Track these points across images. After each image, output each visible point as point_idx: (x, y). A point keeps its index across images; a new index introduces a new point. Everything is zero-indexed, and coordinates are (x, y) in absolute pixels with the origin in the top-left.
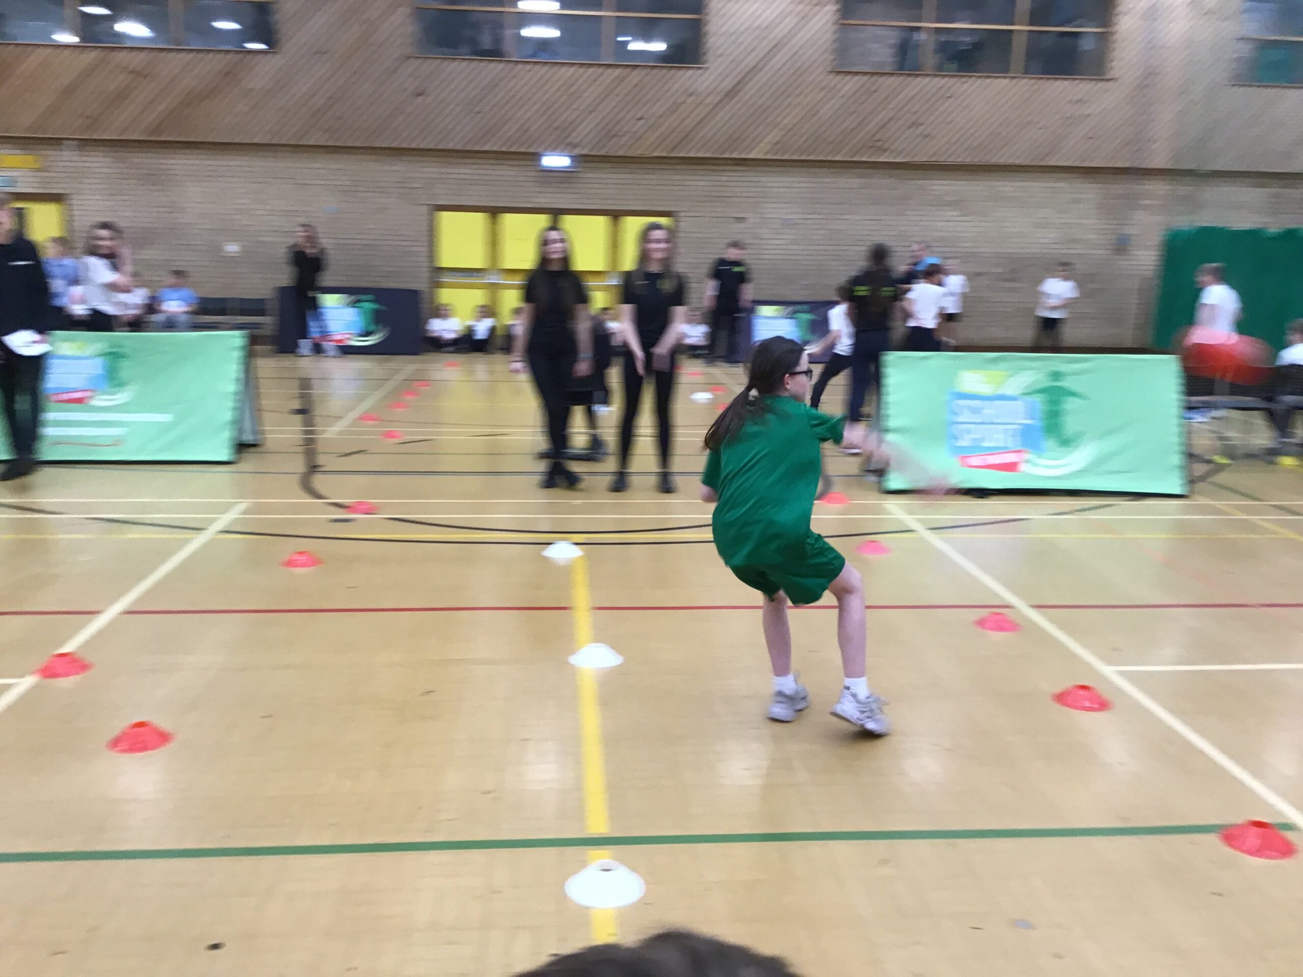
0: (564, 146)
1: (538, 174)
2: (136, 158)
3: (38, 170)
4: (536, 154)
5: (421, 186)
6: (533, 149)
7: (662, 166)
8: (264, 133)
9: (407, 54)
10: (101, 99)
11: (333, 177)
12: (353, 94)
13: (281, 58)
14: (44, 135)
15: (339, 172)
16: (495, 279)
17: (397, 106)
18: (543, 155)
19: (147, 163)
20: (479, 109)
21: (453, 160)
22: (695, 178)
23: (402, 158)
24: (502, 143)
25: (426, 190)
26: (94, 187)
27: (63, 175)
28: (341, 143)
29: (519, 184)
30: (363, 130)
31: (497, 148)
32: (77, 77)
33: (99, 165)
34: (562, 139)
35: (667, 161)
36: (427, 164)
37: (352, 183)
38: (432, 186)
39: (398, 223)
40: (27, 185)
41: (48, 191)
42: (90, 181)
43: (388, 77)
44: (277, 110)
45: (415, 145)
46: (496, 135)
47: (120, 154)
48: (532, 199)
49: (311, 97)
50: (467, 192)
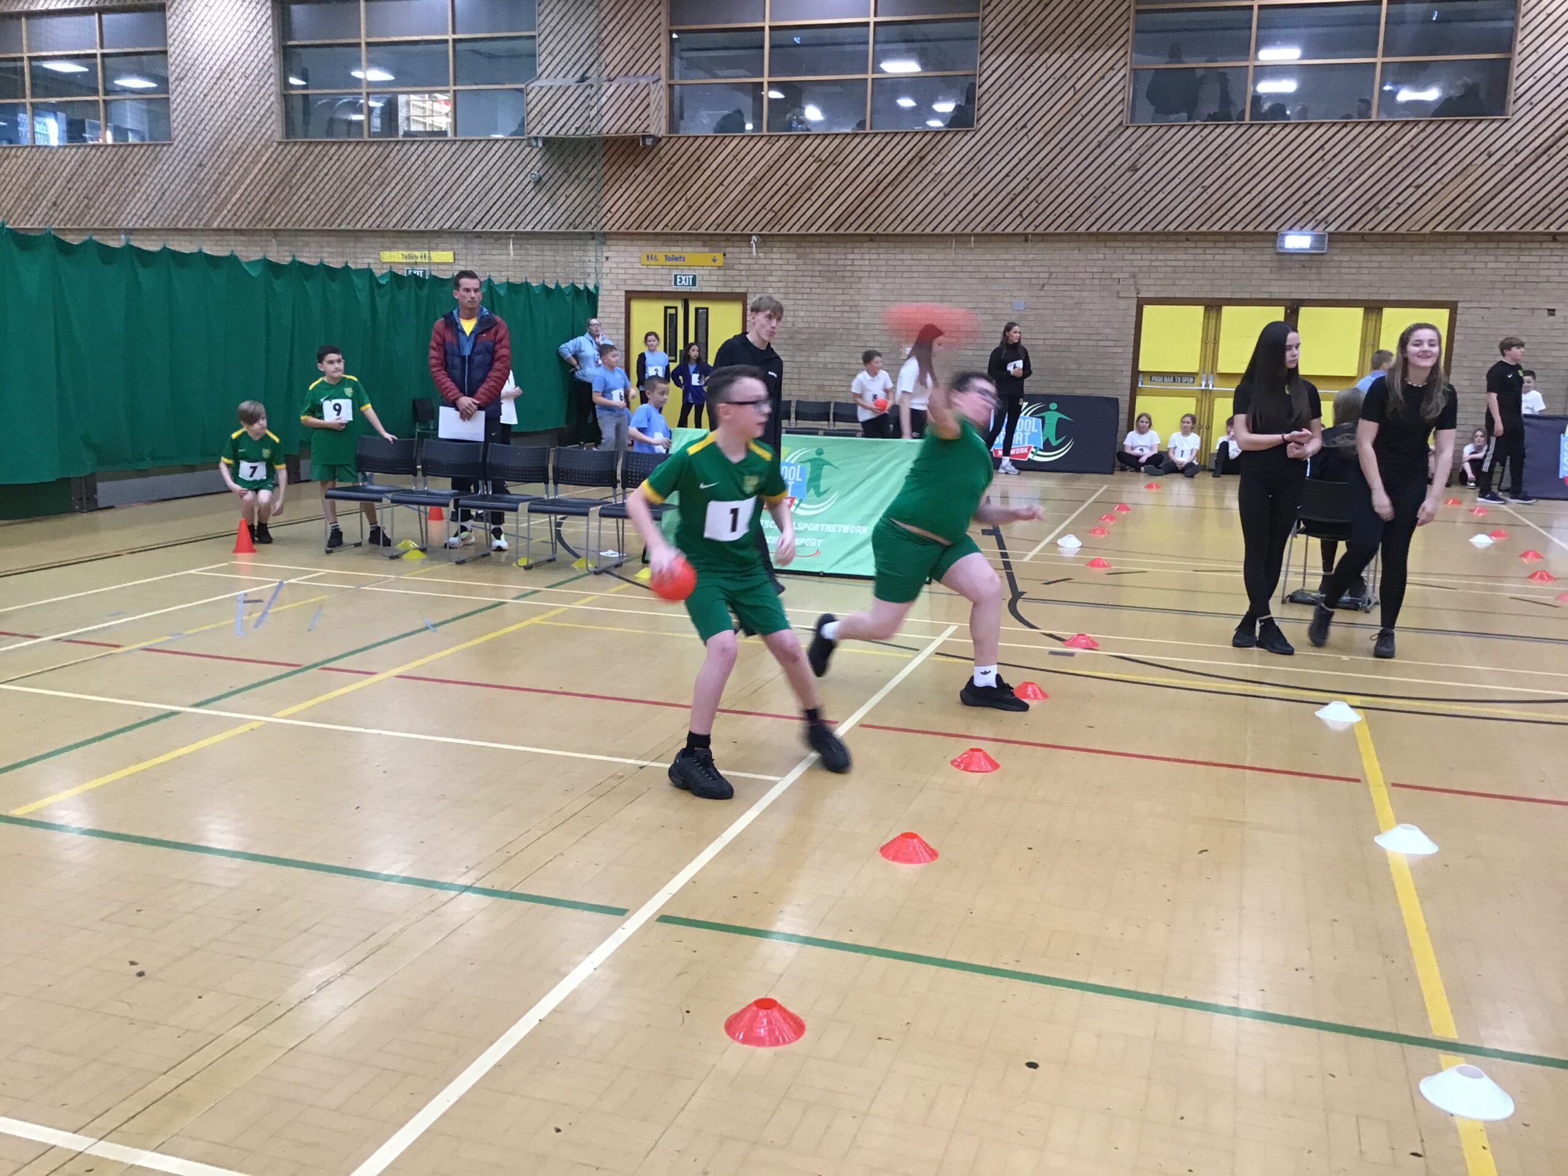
0: (1310, 225)
1: (1275, 257)
2: (819, 254)
3: (719, 268)
4: (1275, 234)
5: (1127, 275)
6: (1273, 229)
7: (1441, 245)
8: (956, 222)
9: (1121, 123)
10: (787, 191)
11: (1027, 269)
12: (1056, 172)
13: (978, 137)
14: (729, 231)
15: (1031, 264)
16: (1207, 385)
17: (1107, 185)
18: (1284, 235)
19: (829, 259)
20: (1207, 184)
21: (1170, 245)
22: (1487, 258)
23: (1108, 244)
24: (1233, 223)
25: (1132, 281)
26: (774, 285)
27: (744, 273)
28: (1040, 230)
29: (1249, 270)
30: (1066, 214)
31: (1226, 229)
32: (766, 169)
33: (780, 262)
34: (1311, 215)
35: (1449, 238)
36: (1136, 250)
37: (1046, 275)
38: (1140, 276)
39: (1096, 319)
40: (707, 283)
41: (728, 290)
42: (770, 279)
43: (1098, 151)
44: (971, 196)
45: (1126, 229)
46: (1225, 214)
47: (802, 250)
48: (1264, 289)
49: (1008, 179)
50: (1183, 282)
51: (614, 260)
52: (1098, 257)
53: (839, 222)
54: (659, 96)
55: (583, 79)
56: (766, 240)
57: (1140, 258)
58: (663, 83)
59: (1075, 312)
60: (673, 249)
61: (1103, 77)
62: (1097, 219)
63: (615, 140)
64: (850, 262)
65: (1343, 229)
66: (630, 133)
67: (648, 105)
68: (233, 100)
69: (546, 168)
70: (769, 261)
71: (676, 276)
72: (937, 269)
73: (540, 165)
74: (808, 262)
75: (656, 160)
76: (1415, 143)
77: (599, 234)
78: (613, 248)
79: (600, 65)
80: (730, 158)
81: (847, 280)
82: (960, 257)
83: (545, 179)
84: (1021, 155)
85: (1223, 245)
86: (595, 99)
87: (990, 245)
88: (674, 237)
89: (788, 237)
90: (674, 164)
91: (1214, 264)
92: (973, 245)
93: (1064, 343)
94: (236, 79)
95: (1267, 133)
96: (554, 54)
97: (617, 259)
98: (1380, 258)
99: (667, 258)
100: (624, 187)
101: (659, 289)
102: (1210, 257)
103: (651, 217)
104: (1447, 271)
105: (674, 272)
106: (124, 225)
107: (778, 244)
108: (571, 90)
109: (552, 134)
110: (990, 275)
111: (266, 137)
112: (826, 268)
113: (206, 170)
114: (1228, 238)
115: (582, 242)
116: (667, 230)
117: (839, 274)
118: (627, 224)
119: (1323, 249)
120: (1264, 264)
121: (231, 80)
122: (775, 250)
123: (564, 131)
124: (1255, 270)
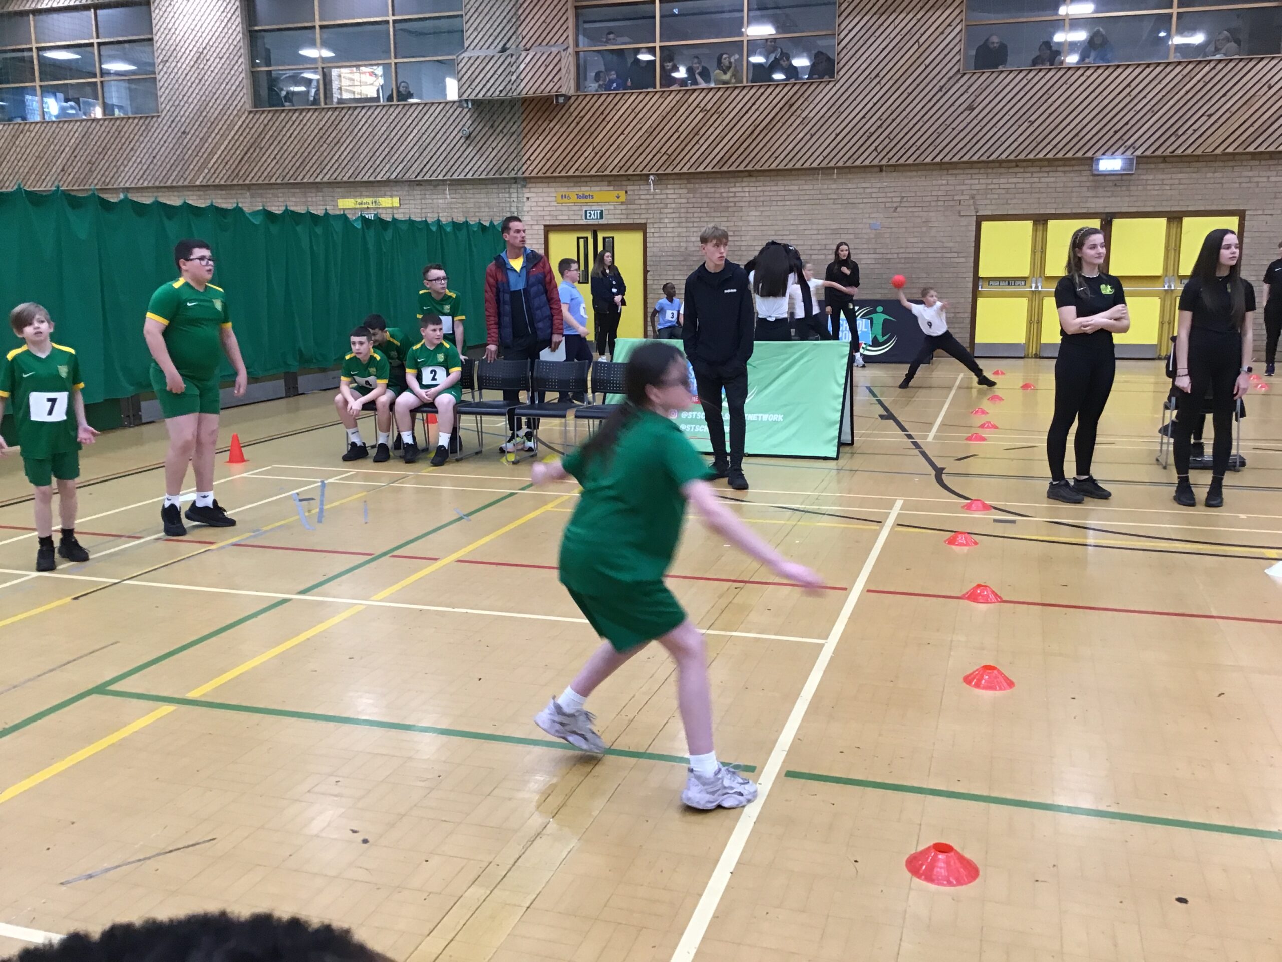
0: (1122, 149)
1: (1091, 178)
2: (706, 188)
3: (622, 203)
4: (1091, 159)
5: (967, 198)
6: (1089, 154)
7: (1231, 164)
8: (821, 158)
9: (959, 70)
10: (679, 137)
11: (881, 195)
12: (905, 113)
13: (838, 86)
14: (630, 172)
15: (887, 190)
16: (1036, 287)
17: (948, 122)
18: (1099, 160)
19: (714, 193)
20: (1032, 119)
21: (1002, 170)
22: (1269, 174)
23: (951, 172)
24: (1055, 151)
25: (971, 202)
26: (669, 216)
27: (643, 207)
28: (893, 162)
29: (1069, 190)
30: (914, 148)
31: (1050, 156)
32: (660, 119)
33: (674, 196)
34: (1121, 142)
35: (1237, 157)
36: (974, 177)
37: (899, 200)
38: (977, 197)
39: (942, 234)
40: (612, 217)
41: (631, 222)
42: (666, 211)
43: (940, 94)
44: (833, 135)
45: (965, 159)
46: (1049, 143)
47: (692, 186)
48: (1082, 205)
49: (864, 121)
50: (1014, 201)
51: (533, 200)
52: (942, 183)
53: (723, 161)
54: (568, 61)
55: (504, 49)
56: (661, 178)
57: (976, 182)
58: (571, 50)
59: (924, 229)
60: (583, 189)
61: (942, 33)
62: (941, 152)
63: (532, 100)
64: (732, 195)
65: (1148, 153)
66: (545, 93)
67: (560, 69)
68: (209, 78)
69: (476, 124)
70: (664, 196)
71: (586, 211)
72: (807, 197)
73: (470, 122)
74: (698, 195)
75: (567, 115)
76: (1207, 79)
77: (520, 178)
78: (532, 190)
79: (517, 38)
80: (630, 110)
81: (730, 210)
82: (825, 187)
83: (474, 134)
84: (875, 100)
85: (1047, 169)
86: (514, 67)
87: (850, 176)
88: (583, 179)
89: (680, 176)
90: (583, 118)
91: (1039, 185)
92: (835, 176)
93: (915, 256)
94: (212, 59)
95: (1082, 75)
96: (479, 29)
97: (536, 199)
98: (1180, 176)
99: (579, 197)
100: (541, 138)
101: (572, 223)
102: (1036, 180)
103: (565, 163)
104: (1237, 185)
105: (585, 209)
106: (122, 185)
107: (672, 182)
108: (495, 58)
109: (480, 96)
110: (851, 201)
111: (239, 107)
112: (712, 200)
113: (189, 136)
114: (1051, 163)
115: (507, 186)
116: (577, 173)
117: (723, 204)
118: (544, 170)
119: (1132, 170)
120: (1083, 184)
121: (207, 61)
122: (669, 186)
123: (489, 94)
124: (1074, 189)
